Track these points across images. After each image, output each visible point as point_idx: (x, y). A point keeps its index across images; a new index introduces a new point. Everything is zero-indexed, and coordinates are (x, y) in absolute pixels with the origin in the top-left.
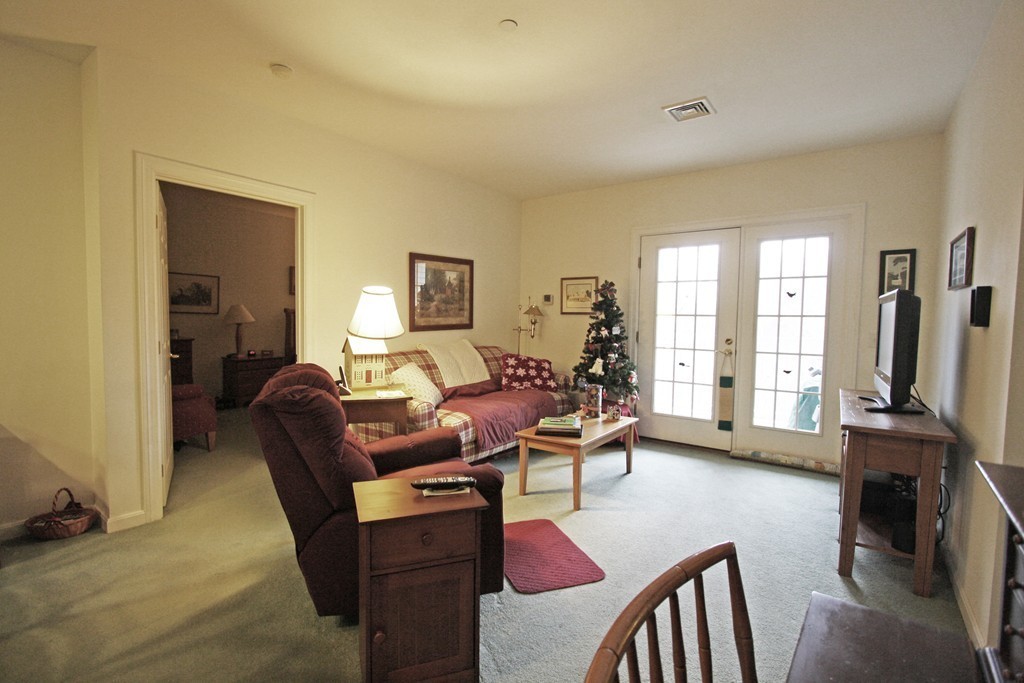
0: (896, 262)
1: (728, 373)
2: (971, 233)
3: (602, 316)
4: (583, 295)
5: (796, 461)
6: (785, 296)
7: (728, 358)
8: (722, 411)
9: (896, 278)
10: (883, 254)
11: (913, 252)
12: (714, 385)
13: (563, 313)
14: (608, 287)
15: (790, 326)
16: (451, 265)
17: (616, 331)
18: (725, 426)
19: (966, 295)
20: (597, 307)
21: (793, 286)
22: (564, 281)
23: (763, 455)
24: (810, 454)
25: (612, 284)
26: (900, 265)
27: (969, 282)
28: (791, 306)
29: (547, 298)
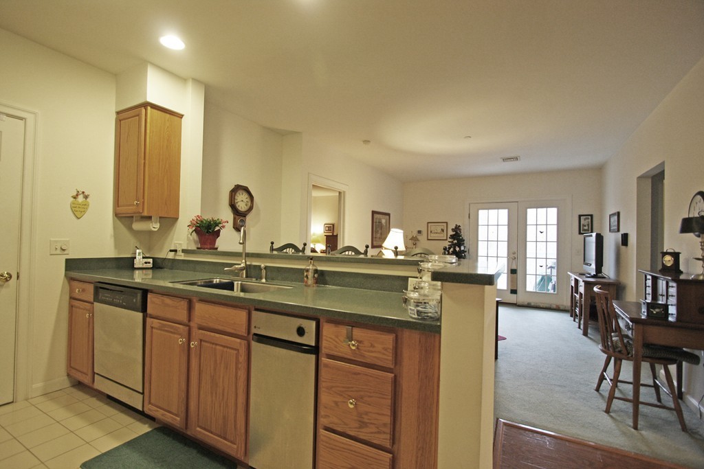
0: (585, 219)
1: (514, 267)
2: (618, 214)
3: (456, 241)
4: (439, 231)
5: (547, 306)
6: (538, 233)
7: (514, 261)
8: (512, 285)
9: (585, 226)
10: (580, 216)
11: (592, 216)
12: (508, 273)
13: (428, 240)
14: (457, 229)
15: (541, 246)
16: (384, 216)
17: (462, 248)
18: (514, 292)
19: (619, 235)
20: (452, 237)
21: (543, 228)
22: (429, 224)
23: (532, 304)
24: (554, 302)
25: (459, 226)
26: (587, 221)
27: (618, 230)
28: (541, 237)
29: (419, 232)
